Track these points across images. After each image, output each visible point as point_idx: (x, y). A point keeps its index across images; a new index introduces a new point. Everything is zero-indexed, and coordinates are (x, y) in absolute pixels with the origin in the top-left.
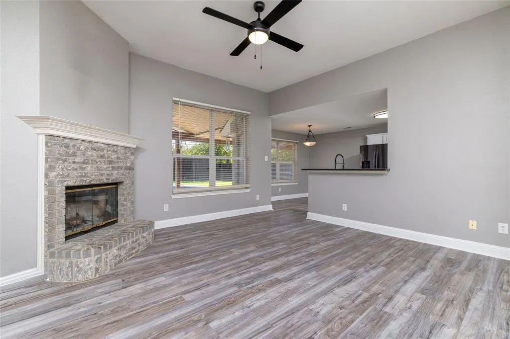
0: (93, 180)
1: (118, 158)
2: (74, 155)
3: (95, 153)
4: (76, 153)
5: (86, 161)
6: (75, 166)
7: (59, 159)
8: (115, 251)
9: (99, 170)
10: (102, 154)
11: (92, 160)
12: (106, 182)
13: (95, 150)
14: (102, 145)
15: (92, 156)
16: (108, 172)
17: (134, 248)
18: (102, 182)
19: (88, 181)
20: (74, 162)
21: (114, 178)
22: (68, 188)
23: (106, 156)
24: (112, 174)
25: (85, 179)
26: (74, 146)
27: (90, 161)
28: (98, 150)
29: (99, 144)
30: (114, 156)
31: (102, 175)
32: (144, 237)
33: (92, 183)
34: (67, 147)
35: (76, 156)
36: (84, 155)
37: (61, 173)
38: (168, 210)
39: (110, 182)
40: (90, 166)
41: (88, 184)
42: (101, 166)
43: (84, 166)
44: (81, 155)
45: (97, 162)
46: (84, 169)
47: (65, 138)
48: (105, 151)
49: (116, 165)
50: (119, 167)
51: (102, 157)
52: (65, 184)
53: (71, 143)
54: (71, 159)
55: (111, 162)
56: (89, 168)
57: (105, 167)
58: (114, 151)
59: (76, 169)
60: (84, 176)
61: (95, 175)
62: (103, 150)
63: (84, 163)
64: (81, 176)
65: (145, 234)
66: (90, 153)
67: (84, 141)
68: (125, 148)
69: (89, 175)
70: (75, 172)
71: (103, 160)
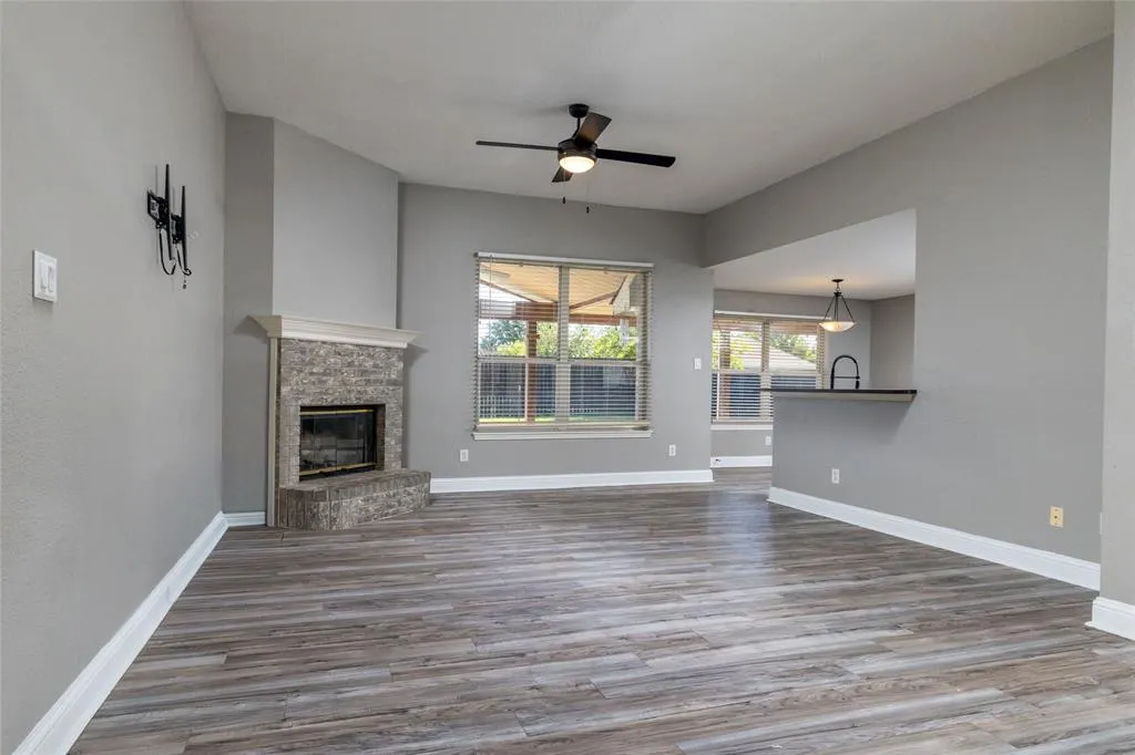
0: (337, 399)
1: (376, 366)
2: (311, 363)
3: (338, 360)
4: (314, 360)
5: (328, 371)
6: (313, 378)
7: (292, 369)
8: (359, 501)
9: (345, 384)
10: (350, 360)
11: (335, 370)
12: (355, 402)
13: (340, 354)
14: (350, 347)
15: (336, 363)
16: (359, 388)
17: (390, 507)
18: (349, 403)
19: (329, 400)
20: (312, 374)
21: (368, 397)
22: (303, 408)
23: (357, 363)
24: (366, 392)
25: (325, 397)
26: (312, 351)
27: (333, 372)
28: (345, 355)
29: (346, 346)
30: (369, 364)
31: (349, 392)
32: (409, 494)
33: (337, 403)
34: (303, 352)
35: (314, 364)
36: (325, 362)
37: (295, 387)
38: (467, 459)
39: (362, 403)
40: (332, 379)
41: (330, 405)
42: (348, 378)
43: (325, 378)
44: (320, 363)
45: (342, 373)
46: (325, 382)
47: (300, 340)
48: (355, 356)
49: (372, 377)
50: (376, 381)
51: (350, 364)
52: (300, 403)
53: (309, 347)
54: (308, 369)
55: (364, 372)
56: (331, 381)
57: (354, 380)
58: (369, 355)
59: (314, 383)
60: (325, 394)
61: (339, 392)
62: (352, 354)
63: (324, 374)
64: (321, 393)
65: (411, 490)
66: (332, 360)
67: (324, 343)
68: (388, 349)
69: (331, 392)
70: (312, 387)
71: (351, 370)
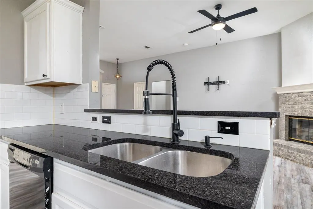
0: (299, 114)
2: (289, 101)
3: (300, 99)
4: (290, 99)
5: (295, 103)
6: (289, 106)
7: (282, 103)
9: (303, 108)
10: (306, 98)
11: (299, 103)
12: (309, 115)
13: (301, 97)
15: (299, 100)
16: (310, 110)
18: (305, 115)
20: (289, 104)
23: (309, 99)
25: (294, 113)
26: (289, 97)
27: (297, 103)
28: (303, 97)
29: (303, 93)
31: (306, 111)
33: (299, 115)
34: (286, 97)
35: (290, 101)
36: (294, 100)
37: (283, 109)
40: (297, 106)
41: (296, 115)
42: (304, 106)
43: (294, 106)
44: (292, 100)
45: (302, 104)
46: (293, 107)
47: (285, 94)
48: (308, 97)
51: (306, 100)
52: (285, 114)
53: (287, 95)
54: (287, 103)
56: (296, 107)
57: (308, 106)
59: (290, 108)
60: (294, 112)
61: (300, 111)
62: (307, 96)
63: (294, 104)
64: (292, 111)
66: (297, 99)
67: (294, 93)
69: (296, 111)
70: (289, 109)
71: (306, 102)
